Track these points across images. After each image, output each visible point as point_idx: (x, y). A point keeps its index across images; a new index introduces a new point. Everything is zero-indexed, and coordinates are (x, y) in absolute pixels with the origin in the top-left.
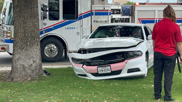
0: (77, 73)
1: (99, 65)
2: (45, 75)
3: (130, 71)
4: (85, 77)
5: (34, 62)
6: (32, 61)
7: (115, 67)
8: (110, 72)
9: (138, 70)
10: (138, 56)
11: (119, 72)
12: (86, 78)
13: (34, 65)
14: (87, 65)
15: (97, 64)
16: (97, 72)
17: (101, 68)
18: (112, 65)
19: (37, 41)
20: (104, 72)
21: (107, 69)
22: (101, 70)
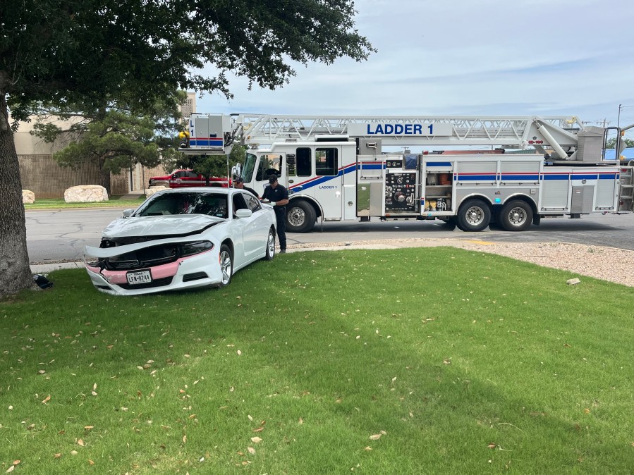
0: (95, 283)
1: (131, 269)
2: (36, 288)
3: (187, 278)
4: (107, 291)
5: (10, 264)
6: (5, 264)
7: (159, 271)
8: (149, 280)
9: (203, 275)
10: (205, 249)
11: (168, 280)
12: (110, 292)
13: (10, 271)
14: (109, 269)
15: (128, 266)
16: (126, 281)
17: (132, 275)
18: (153, 269)
19: (15, 225)
20: (138, 282)
21: (145, 276)
22: (133, 278)
